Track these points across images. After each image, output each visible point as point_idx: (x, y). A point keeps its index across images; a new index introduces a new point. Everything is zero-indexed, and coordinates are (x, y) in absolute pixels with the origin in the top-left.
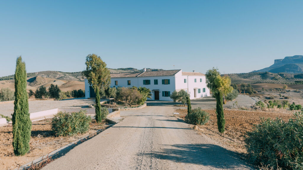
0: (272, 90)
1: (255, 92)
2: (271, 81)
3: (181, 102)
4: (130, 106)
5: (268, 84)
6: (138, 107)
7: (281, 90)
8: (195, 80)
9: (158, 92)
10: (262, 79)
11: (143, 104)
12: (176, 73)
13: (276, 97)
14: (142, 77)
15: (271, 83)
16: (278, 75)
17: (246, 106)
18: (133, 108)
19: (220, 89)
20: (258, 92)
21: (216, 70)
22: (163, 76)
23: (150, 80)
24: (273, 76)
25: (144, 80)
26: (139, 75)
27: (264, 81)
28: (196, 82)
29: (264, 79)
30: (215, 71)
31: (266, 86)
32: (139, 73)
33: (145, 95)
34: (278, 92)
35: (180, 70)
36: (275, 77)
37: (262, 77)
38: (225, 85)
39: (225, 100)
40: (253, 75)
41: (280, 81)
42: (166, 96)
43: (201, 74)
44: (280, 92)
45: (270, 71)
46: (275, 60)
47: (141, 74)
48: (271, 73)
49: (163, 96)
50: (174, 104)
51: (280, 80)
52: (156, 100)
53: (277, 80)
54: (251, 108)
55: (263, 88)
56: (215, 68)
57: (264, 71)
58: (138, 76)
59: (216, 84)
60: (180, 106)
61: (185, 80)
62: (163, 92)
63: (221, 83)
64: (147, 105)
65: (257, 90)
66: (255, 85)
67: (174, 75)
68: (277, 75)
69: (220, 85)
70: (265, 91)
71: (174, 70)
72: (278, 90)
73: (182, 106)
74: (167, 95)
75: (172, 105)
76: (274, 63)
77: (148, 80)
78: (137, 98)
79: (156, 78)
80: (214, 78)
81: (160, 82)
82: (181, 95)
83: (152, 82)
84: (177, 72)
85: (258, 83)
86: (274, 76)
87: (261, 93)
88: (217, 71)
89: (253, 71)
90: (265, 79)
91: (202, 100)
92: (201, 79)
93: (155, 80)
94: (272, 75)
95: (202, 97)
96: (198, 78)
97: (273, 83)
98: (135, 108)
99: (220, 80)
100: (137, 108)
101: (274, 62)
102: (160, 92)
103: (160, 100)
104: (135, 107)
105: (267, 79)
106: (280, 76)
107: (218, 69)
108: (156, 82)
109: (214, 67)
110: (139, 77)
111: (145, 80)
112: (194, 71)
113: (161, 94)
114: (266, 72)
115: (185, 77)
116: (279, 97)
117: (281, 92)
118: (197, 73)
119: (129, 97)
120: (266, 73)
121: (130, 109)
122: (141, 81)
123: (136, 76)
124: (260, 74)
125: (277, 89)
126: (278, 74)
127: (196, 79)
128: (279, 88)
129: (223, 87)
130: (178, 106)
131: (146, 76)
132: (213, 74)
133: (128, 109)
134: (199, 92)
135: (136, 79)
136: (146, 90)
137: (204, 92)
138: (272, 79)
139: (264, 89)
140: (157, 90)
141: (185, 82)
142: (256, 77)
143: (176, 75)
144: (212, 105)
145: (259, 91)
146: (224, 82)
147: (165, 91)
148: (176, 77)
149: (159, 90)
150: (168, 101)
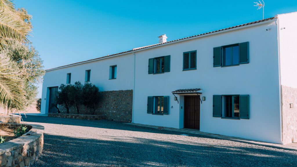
9: (198, 97)
14: (144, 49)
22: (219, 31)
23: (168, 58)
25: (150, 60)
42: (229, 115)
49: (216, 113)
62: (215, 97)
74: (234, 111)
79: (189, 47)
83: (177, 62)
93: (186, 55)
102: (204, 99)
108: (190, 61)
110: (138, 50)
111: (156, 58)
113: (206, 108)
140: (191, 90)
147: (224, 96)
148: (280, 30)
149: (199, 89)
150: (241, 142)
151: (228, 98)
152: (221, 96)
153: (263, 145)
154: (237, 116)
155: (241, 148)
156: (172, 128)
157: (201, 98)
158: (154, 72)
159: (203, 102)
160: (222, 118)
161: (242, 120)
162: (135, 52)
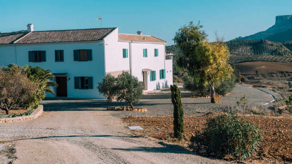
0: (274, 75)
1: (243, 79)
2: (271, 57)
3: (124, 101)
4: (7, 113)
5: (266, 63)
6: (27, 114)
7: (289, 75)
8: (145, 53)
9: (65, 78)
10: (255, 53)
11: (36, 107)
12: (105, 36)
13: (283, 88)
14: (24, 44)
15: (271, 61)
16: (283, 46)
17: (260, 107)
18: (17, 118)
19: (208, 70)
20: (249, 78)
21: (196, 28)
22: (76, 41)
23: (44, 52)
24: (274, 48)
25: (29, 52)
26: (17, 39)
27: (259, 58)
28: (146, 56)
29: (257, 54)
30: (196, 30)
31: (263, 67)
32: (18, 35)
33: (40, 86)
34: (285, 78)
35: (114, 29)
36: (278, 50)
37: (254, 49)
38: (220, 60)
39: (214, 94)
40: (237, 46)
41: (287, 58)
42: (83, 87)
43: (154, 39)
44: (287, 78)
45: (269, 39)
46: (277, 18)
47: (21, 37)
48: (270, 42)
49: (76, 87)
50: (108, 106)
51: (286, 56)
52: (60, 97)
53: (282, 55)
54: (270, 111)
55: (257, 72)
56: (195, 24)
57: (258, 39)
58: (15, 42)
59: (199, 58)
60: (123, 110)
61: (124, 51)
62: (75, 78)
63: (211, 57)
64: (45, 110)
65: (246, 75)
66: (243, 66)
67: (102, 39)
68: (281, 46)
69: (208, 60)
70: (260, 77)
71: (99, 29)
72: (285, 76)
73: (127, 110)
74: (85, 85)
75: (102, 109)
76: (276, 23)
77: (40, 52)
78: (23, 92)
79: (59, 47)
80: (195, 46)
81: (69, 55)
82: (125, 83)
83: (50, 56)
84: (108, 34)
85: (247, 61)
86: (276, 48)
87: (254, 81)
88: (201, 30)
89: (236, 39)
90: (260, 54)
91: (159, 96)
92: (156, 50)
93: (56, 52)
94: (272, 45)
95: (157, 89)
96: (151, 47)
97: (275, 61)
98: (20, 118)
99: (208, 50)
100: (27, 117)
101: (275, 21)
102: (69, 79)
103: (69, 96)
104: (21, 115)
105: (264, 54)
106: (286, 49)
107: (201, 27)
108: (59, 56)
109: (191, 23)
110: (19, 44)
111: (34, 51)
112: (139, 33)
113: (70, 84)
114: (262, 40)
115: (125, 45)
116: (288, 88)
117: (289, 78)
118: (147, 37)
119: (5, 89)
120: (261, 42)
121: (8, 119)
122: (24, 53)
123: (12, 43)
124: (250, 44)
125: (282, 73)
126: (283, 44)
127: (146, 50)
128: (287, 71)
129: (214, 66)
130: (118, 110)
131: (36, 41)
132: (191, 37)
133: (4, 119)
134: (153, 78)
135: (12, 49)
136: (42, 75)
137: (163, 77)
138: (272, 54)
139: (259, 73)
140: (63, 74)
141: (125, 56)
142: (243, 51)
143: (106, 39)
144: (189, 106)
145: (250, 76)
146: (217, 55)
147: (80, 77)
148: (105, 45)
149: (66, 74)
150: (89, 100)
151: (82, 78)
152: (79, 77)
153: (100, 100)
154: (87, 88)
155: (91, 102)
156: (50, 97)
157: (67, 78)
158: (33, 61)
159: (68, 81)
160: (80, 89)
161: (89, 90)
162: (15, 45)
